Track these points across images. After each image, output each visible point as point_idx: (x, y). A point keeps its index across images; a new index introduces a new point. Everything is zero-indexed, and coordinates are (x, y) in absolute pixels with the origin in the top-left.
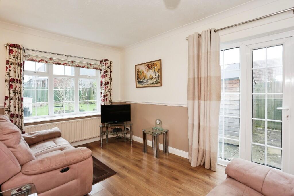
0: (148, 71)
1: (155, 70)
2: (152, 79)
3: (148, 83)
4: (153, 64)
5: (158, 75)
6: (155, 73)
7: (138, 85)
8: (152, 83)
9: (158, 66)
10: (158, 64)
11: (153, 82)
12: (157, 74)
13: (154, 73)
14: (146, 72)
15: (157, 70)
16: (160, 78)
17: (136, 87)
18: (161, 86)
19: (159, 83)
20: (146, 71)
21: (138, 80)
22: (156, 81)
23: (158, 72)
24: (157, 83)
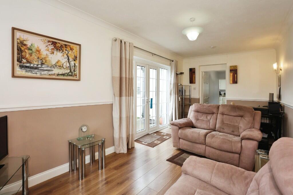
0: (53, 53)
1: (69, 55)
2: (61, 67)
3: (50, 73)
4: (66, 45)
5: (75, 64)
6: (68, 59)
7: (19, 71)
8: (61, 73)
9: (74, 51)
10: (75, 49)
11: (64, 73)
12: (72, 63)
13: (66, 60)
14: (48, 53)
15: (73, 57)
16: (77, 69)
17: (13, 76)
18: (79, 80)
19: (76, 75)
20: (48, 50)
21: (19, 60)
22: (70, 71)
23: (75, 60)
24: (71, 75)
